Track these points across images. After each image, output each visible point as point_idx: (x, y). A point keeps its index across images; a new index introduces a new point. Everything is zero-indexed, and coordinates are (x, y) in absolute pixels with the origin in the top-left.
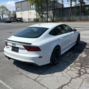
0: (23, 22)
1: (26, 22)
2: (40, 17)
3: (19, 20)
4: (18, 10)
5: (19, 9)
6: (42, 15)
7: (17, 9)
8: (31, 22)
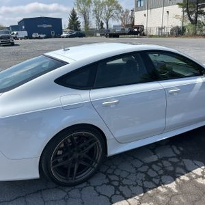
0: (144, 35)
1: (151, 36)
2: (189, 22)
3: (136, 30)
4: (139, 5)
5: (142, 5)
6: (196, 17)
7: (139, 3)
8: (164, 36)
